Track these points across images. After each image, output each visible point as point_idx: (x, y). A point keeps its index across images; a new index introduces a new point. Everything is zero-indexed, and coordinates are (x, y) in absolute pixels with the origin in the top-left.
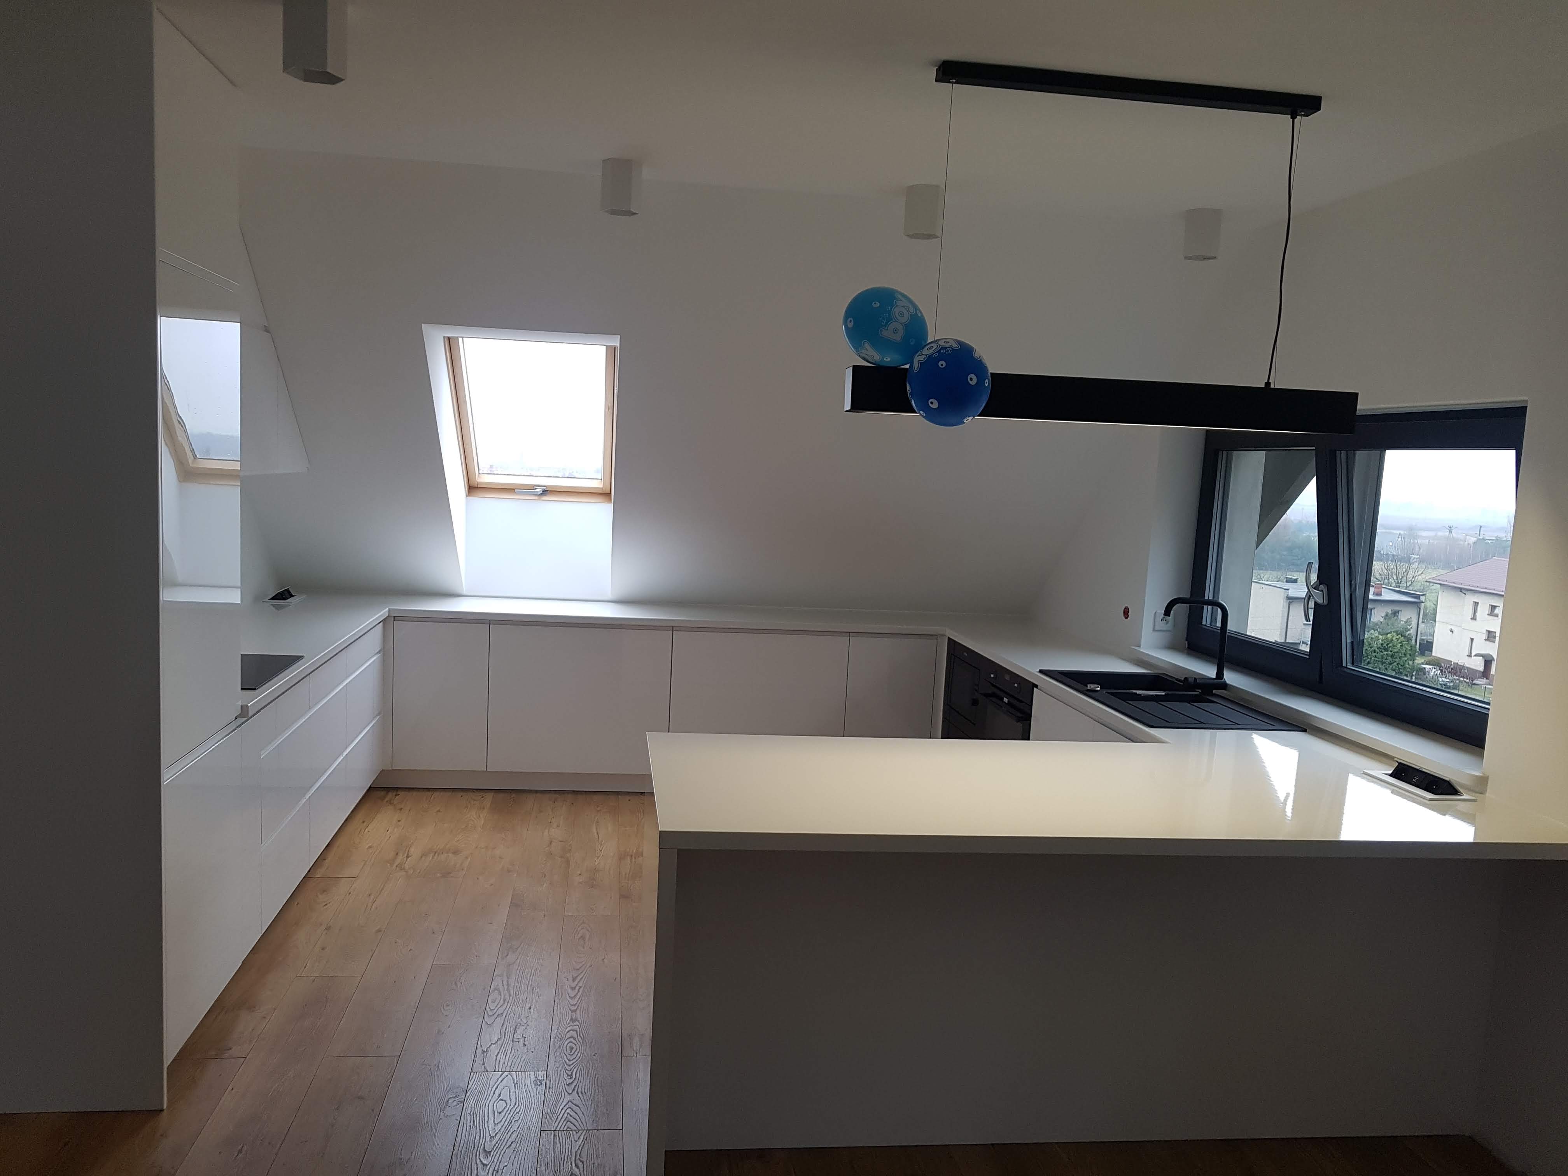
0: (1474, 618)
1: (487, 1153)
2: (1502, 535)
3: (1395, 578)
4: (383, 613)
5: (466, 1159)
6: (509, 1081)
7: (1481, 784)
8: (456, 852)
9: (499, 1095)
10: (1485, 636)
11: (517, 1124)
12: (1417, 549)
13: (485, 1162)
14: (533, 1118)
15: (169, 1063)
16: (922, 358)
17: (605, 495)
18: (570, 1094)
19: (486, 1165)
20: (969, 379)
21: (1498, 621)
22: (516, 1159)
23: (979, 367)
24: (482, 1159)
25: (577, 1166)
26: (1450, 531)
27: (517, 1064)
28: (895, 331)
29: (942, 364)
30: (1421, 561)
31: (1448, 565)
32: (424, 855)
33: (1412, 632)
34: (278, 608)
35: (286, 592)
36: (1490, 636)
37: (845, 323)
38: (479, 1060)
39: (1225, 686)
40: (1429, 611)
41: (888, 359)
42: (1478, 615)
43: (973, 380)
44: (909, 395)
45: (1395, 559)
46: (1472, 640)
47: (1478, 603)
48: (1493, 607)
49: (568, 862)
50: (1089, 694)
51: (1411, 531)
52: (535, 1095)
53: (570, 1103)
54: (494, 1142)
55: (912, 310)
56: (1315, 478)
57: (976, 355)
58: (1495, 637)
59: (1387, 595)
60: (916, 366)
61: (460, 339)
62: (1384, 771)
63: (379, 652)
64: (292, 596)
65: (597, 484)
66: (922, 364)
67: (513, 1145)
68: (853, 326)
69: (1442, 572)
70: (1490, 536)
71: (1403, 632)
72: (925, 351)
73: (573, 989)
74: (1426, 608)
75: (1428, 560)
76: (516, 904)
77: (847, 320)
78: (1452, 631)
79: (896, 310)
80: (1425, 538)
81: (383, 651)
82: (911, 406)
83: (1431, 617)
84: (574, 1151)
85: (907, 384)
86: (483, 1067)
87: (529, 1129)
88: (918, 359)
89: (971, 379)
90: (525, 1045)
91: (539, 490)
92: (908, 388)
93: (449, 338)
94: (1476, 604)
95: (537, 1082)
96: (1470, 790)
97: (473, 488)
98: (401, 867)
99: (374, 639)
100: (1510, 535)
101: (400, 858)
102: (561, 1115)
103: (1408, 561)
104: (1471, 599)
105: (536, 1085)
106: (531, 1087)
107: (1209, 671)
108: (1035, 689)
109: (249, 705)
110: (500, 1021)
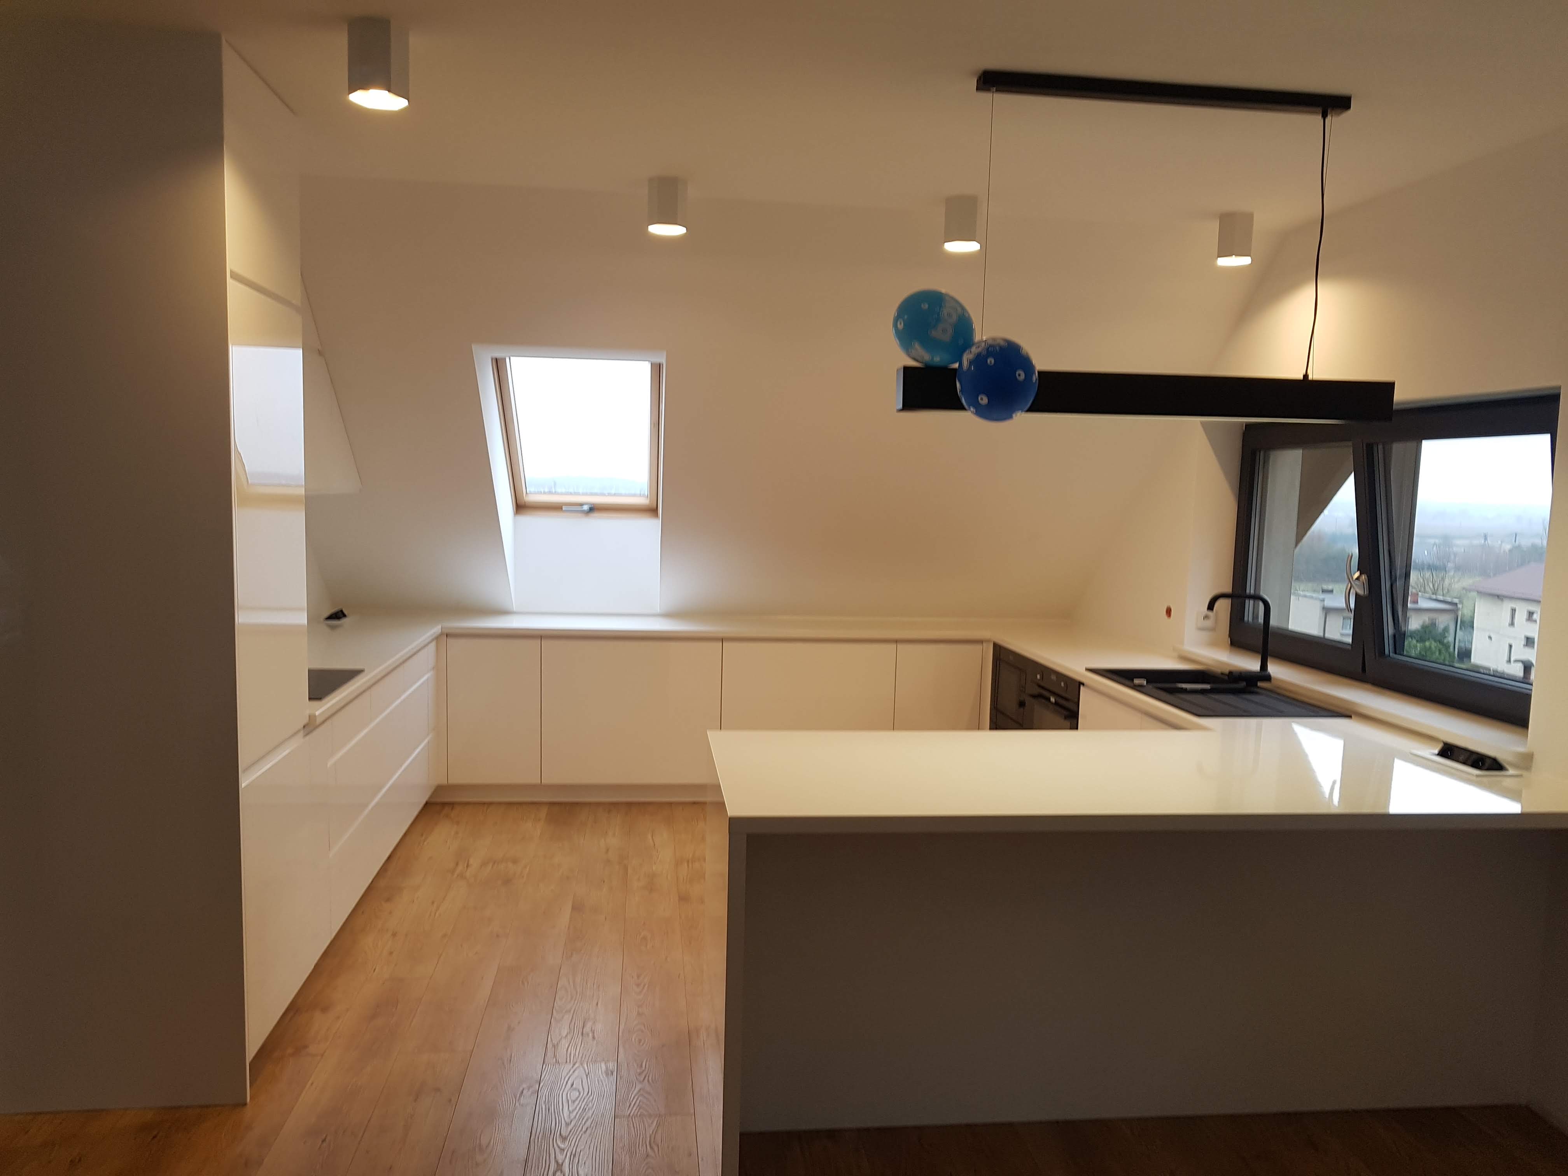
0: (1512, 624)
1: (564, 1139)
2: (1538, 541)
3: (1431, 586)
4: (436, 630)
5: (543, 1144)
6: (581, 1072)
7: (1526, 761)
8: (515, 861)
9: (572, 1085)
10: (1523, 642)
11: (591, 1112)
12: (1452, 557)
13: (562, 1146)
14: (607, 1106)
15: (250, 1059)
16: (971, 356)
17: (652, 511)
18: (640, 1082)
19: (562, 1150)
20: (1017, 375)
21: (1536, 627)
22: (593, 1144)
23: (1026, 363)
24: (559, 1143)
25: (651, 1147)
26: (1486, 539)
27: (587, 1056)
28: (944, 331)
29: (991, 361)
30: (1457, 568)
31: (1484, 572)
32: (484, 864)
33: (1450, 639)
34: (333, 628)
35: (340, 613)
36: (1529, 642)
37: (895, 325)
38: (550, 1054)
39: (1268, 678)
40: (1467, 618)
41: (937, 359)
42: (1516, 621)
43: (1021, 375)
44: (959, 393)
45: (1431, 568)
46: (1511, 646)
47: (1515, 610)
48: (1531, 614)
49: (626, 868)
50: (1138, 688)
51: (1447, 540)
52: (608, 1085)
53: (641, 1091)
54: (570, 1127)
55: (959, 309)
56: (1353, 475)
57: (1024, 352)
58: (1533, 643)
59: (1423, 604)
60: (965, 364)
61: (508, 360)
62: (1430, 752)
63: (433, 668)
64: (345, 616)
65: (643, 501)
66: (971, 363)
67: (588, 1131)
68: (903, 329)
69: (1478, 579)
70: (1525, 542)
71: (1441, 639)
72: (974, 350)
73: (638, 985)
74: (1463, 615)
75: (1463, 568)
76: (577, 908)
77: (897, 322)
78: (1490, 638)
79: (945, 312)
80: (1460, 546)
81: (436, 668)
82: (962, 404)
83: (1468, 625)
84: (648, 1136)
85: (957, 381)
86: (554, 1059)
87: (603, 1115)
88: (967, 358)
89: (1019, 375)
90: (594, 1038)
91: (586, 508)
92: (958, 385)
93: (496, 360)
94: (1513, 611)
95: (608, 1073)
96: (1515, 766)
97: (520, 507)
98: (462, 876)
99: (428, 655)
100: (1545, 543)
101: (460, 868)
102: (634, 1102)
103: (1444, 569)
104: (1508, 606)
105: (607, 1074)
106: (603, 1077)
107: (1252, 664)
108: (1082, 687)
109: (317, 713)
110: (567, 1017)
